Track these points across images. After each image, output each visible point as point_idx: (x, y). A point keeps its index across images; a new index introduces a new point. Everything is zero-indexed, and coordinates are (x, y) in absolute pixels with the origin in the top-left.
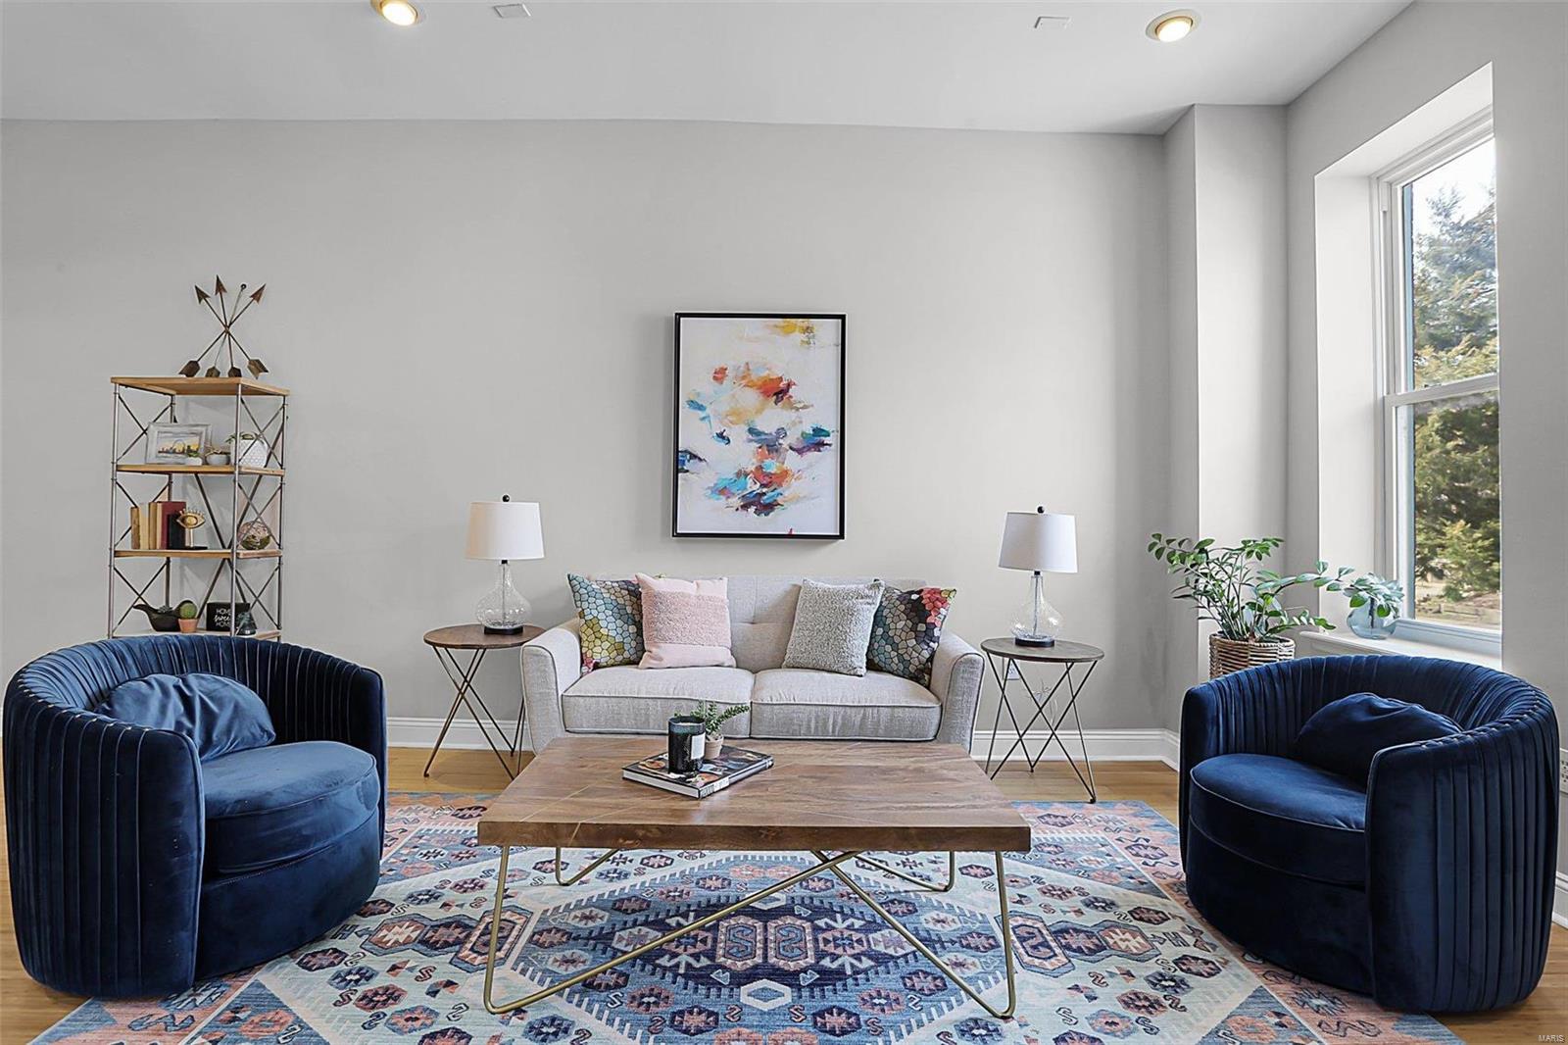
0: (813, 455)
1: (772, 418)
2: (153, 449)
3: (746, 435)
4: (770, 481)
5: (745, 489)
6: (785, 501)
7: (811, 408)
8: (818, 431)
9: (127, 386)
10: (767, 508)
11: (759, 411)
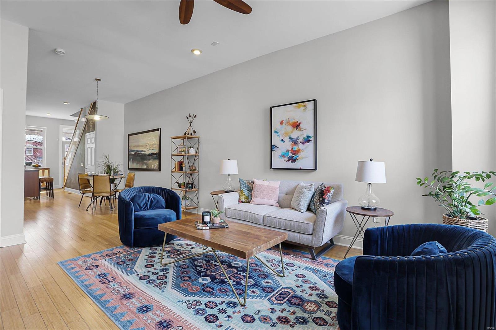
0: (306, 144)
1: (295, 134)
2: (178, 151)
3: (289, 139)
4: (295, 153)
5: (289, 155)
6: (299, 159)
7: (306, 130)
8: (308, 137)
9: (174, 138)
10: (294, 161)
11: (292, 132)
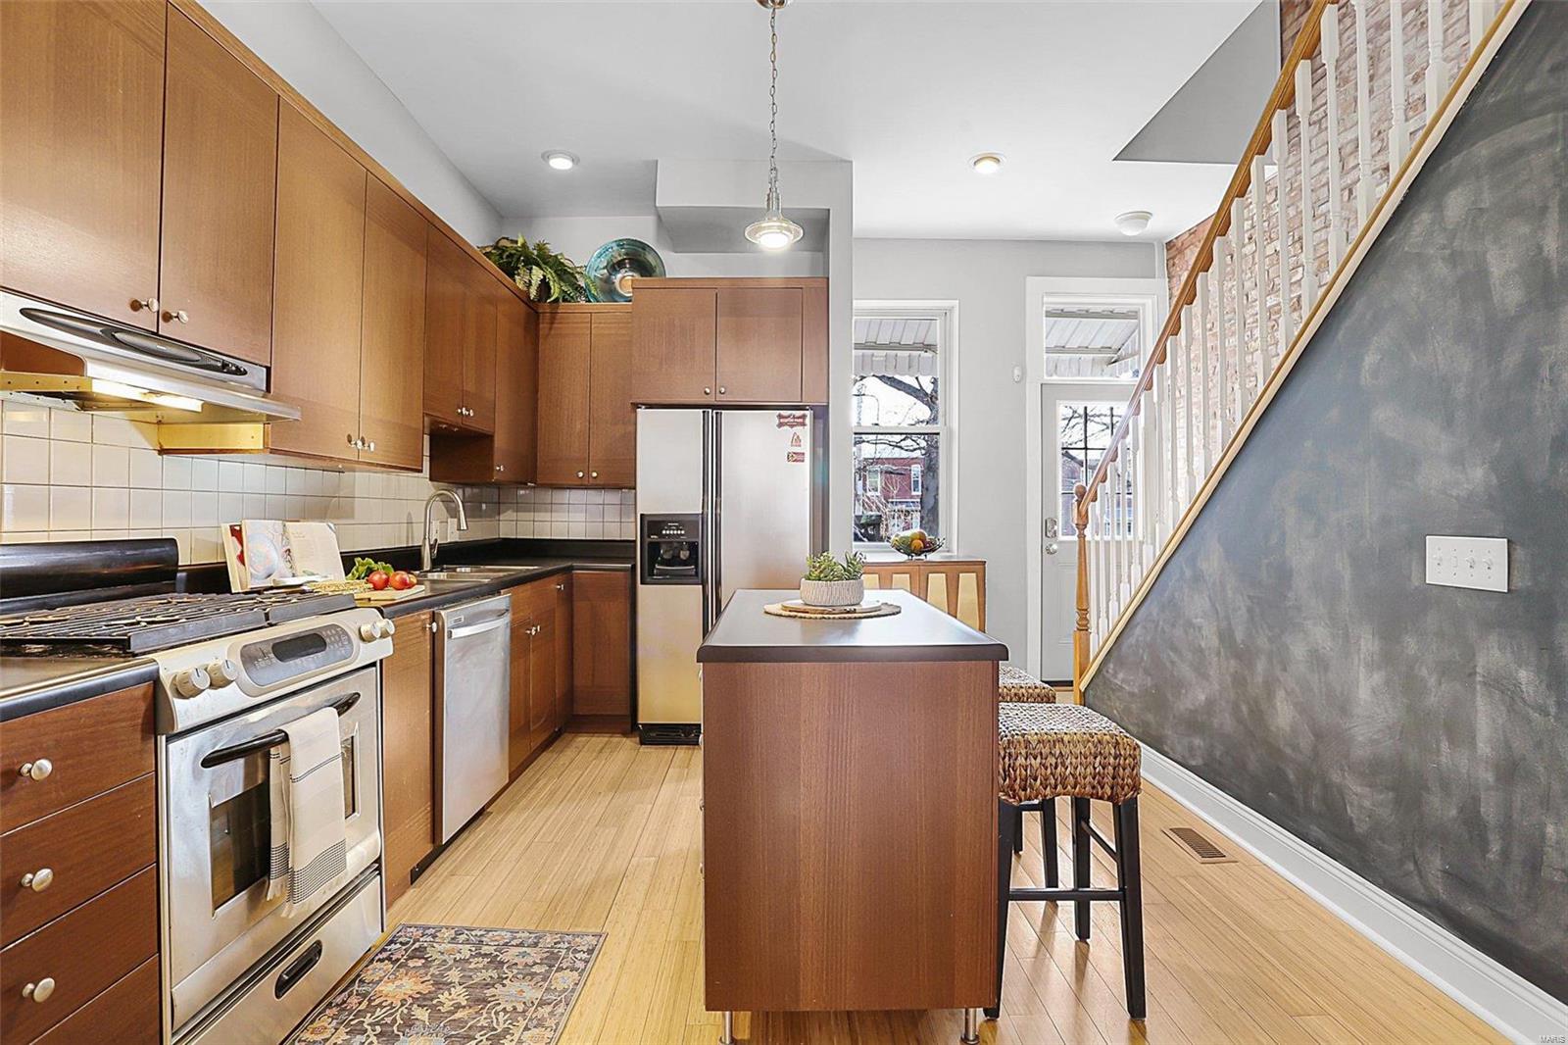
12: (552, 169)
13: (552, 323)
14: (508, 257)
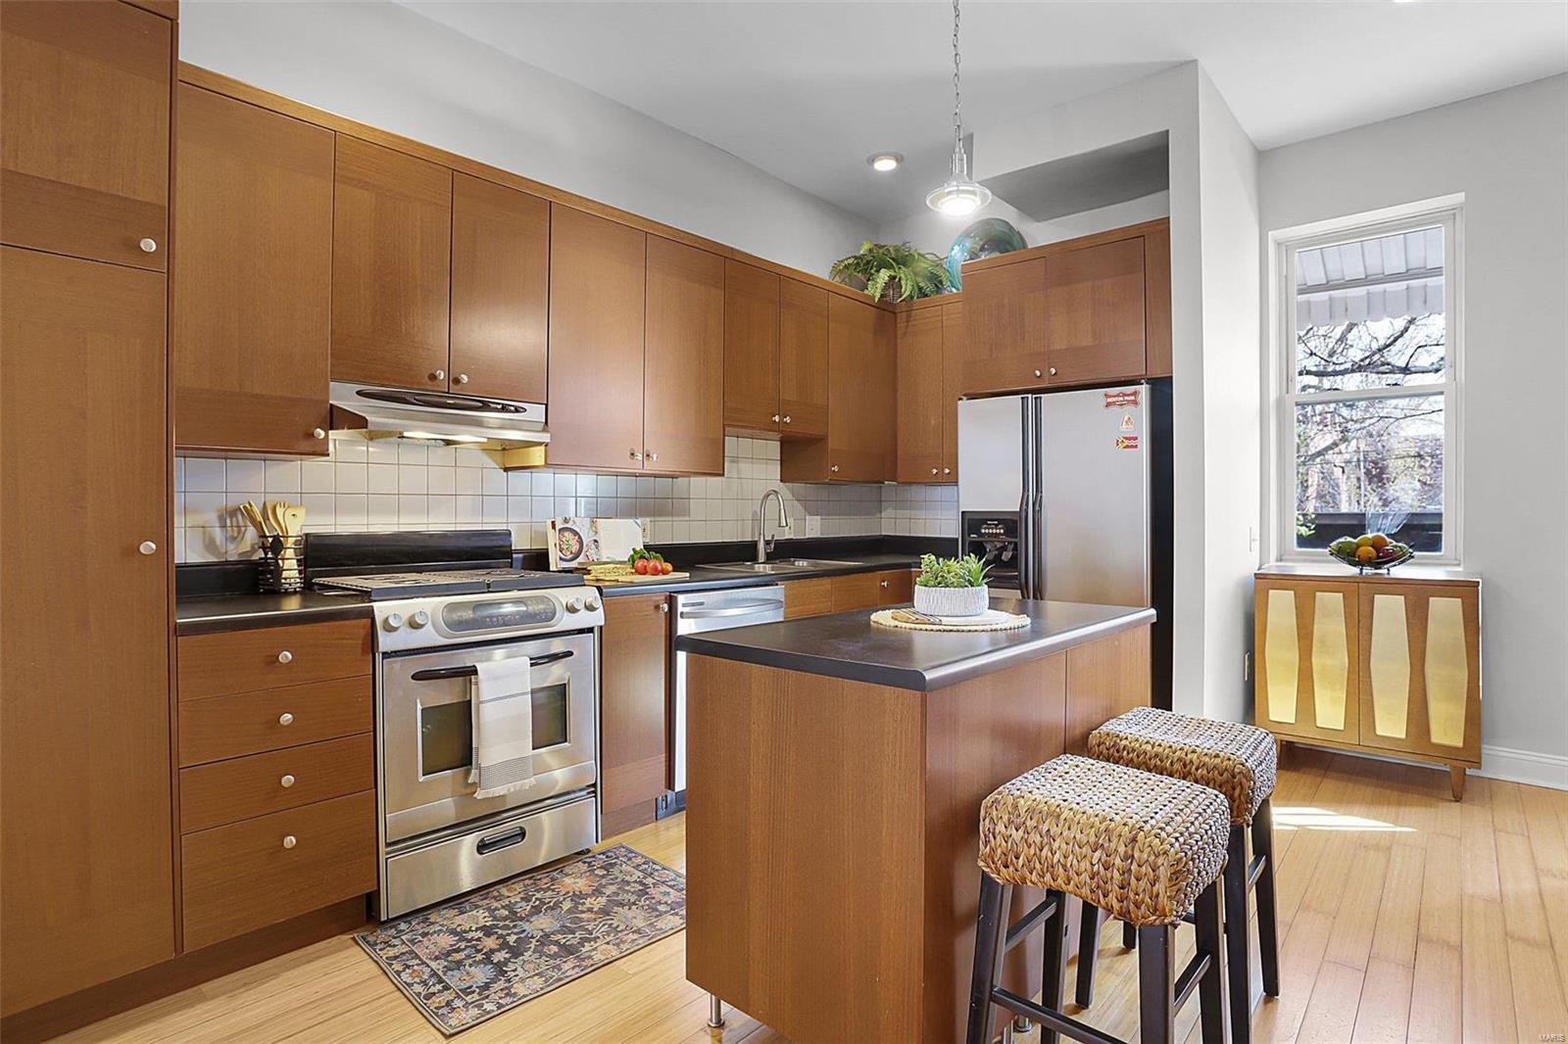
12: (877, 171)
13: (908, 322)
14: (865, 265)
